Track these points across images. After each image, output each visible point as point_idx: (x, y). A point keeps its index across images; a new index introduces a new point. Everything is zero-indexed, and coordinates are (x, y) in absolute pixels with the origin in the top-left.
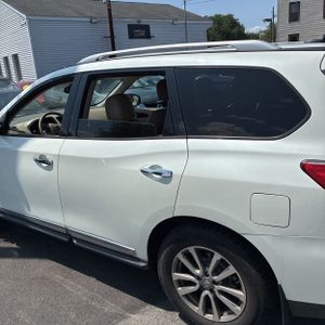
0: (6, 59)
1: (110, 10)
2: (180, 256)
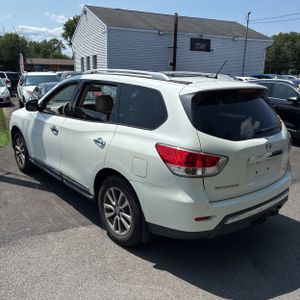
0: (88, 58)
1: (176, 25)
2: (107, 193)
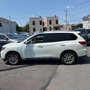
2: (65, 56)
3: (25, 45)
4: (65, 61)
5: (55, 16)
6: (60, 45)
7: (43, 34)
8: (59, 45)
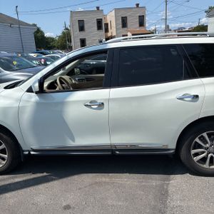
2: (197, 140)
3: (31, 97)
4: (196, 159)
5: (138, 5)
6: (180, 94)
7: (105, 51)
8: (174, 96)
